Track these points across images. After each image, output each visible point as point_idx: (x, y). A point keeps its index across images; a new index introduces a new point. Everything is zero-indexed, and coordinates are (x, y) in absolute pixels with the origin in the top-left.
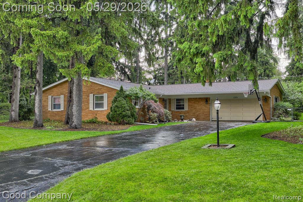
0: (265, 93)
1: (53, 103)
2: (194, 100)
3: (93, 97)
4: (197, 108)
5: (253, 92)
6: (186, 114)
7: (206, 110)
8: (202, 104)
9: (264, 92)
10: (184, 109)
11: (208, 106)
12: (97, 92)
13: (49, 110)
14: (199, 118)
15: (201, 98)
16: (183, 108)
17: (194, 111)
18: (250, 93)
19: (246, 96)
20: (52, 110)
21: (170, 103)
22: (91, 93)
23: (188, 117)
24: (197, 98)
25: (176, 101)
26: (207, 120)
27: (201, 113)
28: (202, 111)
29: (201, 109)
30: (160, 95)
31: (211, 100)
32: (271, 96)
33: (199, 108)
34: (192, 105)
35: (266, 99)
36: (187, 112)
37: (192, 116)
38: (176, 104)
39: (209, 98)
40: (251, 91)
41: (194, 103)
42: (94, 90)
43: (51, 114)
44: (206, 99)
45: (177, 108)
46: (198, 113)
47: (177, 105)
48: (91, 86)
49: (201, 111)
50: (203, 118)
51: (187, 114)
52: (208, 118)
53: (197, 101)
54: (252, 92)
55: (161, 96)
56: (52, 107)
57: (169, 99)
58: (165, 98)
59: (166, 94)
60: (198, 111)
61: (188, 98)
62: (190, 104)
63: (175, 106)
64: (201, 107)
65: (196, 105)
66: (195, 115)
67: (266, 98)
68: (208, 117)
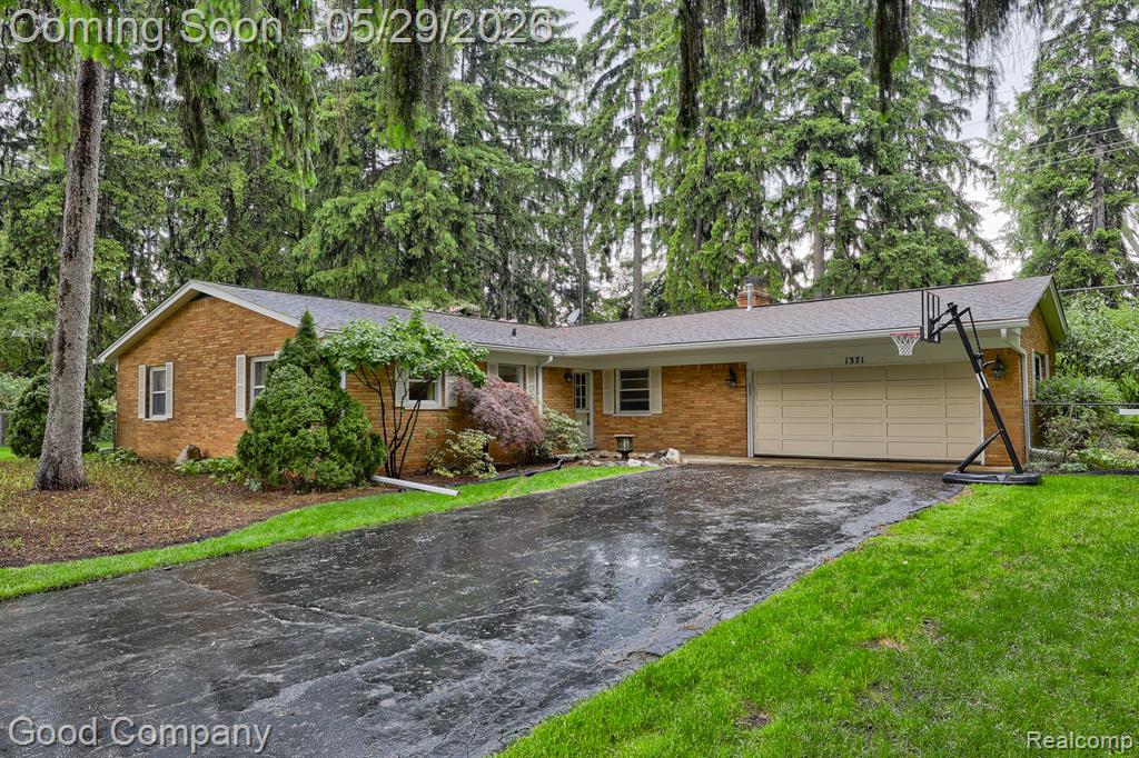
0: (1004, 332)
1: (152, 392)
2: (688, 373)
3: (248, 365)
4: (697, 404)
5: (941, 329)
6: (657, 427)
7: (731, 415)
8: (714, 391)
9: (998, 331)
10: (647, 408)
11: (737, 396)
12: (258, 347)
13: (140, 417)
14: (704, 446)
15: (712, 365)
16: (645, 406)
17: (685, 415)
18: (926, 333)
19: (905, 350)
20: (147, 416)
21: (598, 386)
22: (242, 351)
23: (661, 440)
24: (695, 366)
25: (622, 377)
26: (733, 452)
27: (710, 427)
28: (715, 417)
29: (713, 408)
30: (548, 357)
31: (749, 374)
32: (1023, 351)
33: (703, 404)
34: (676, 395)
35: (1000, 364)
36: (661, 421)
37: (676, 435)
38: (618, 390)
39: (744, 367)
40: (932, 322)
41: (686, 385)
42: (250, 338)
43: (145, 431)
44: (731, 369)
45: (624, 407)
46: (699, 425)
47: (624, 395)
48: (242, 323)
49: (710, 416)
50: (720, 446)
51: (660, 430)
52: (737, 445)
53: (697, 377)
54: (938, 332)
55: (551, 358)
56: (147, 406)
57: (595, 372)
58: (577, 369)
59: (572, 352)
60: (698, 416)
61: (663, 368)
62: (671, 389)
63: (618, 396)
64: (711, 403)
65: (692, 393)
66: (687, 434)
67: (998, 361)
68: (739, 441)
